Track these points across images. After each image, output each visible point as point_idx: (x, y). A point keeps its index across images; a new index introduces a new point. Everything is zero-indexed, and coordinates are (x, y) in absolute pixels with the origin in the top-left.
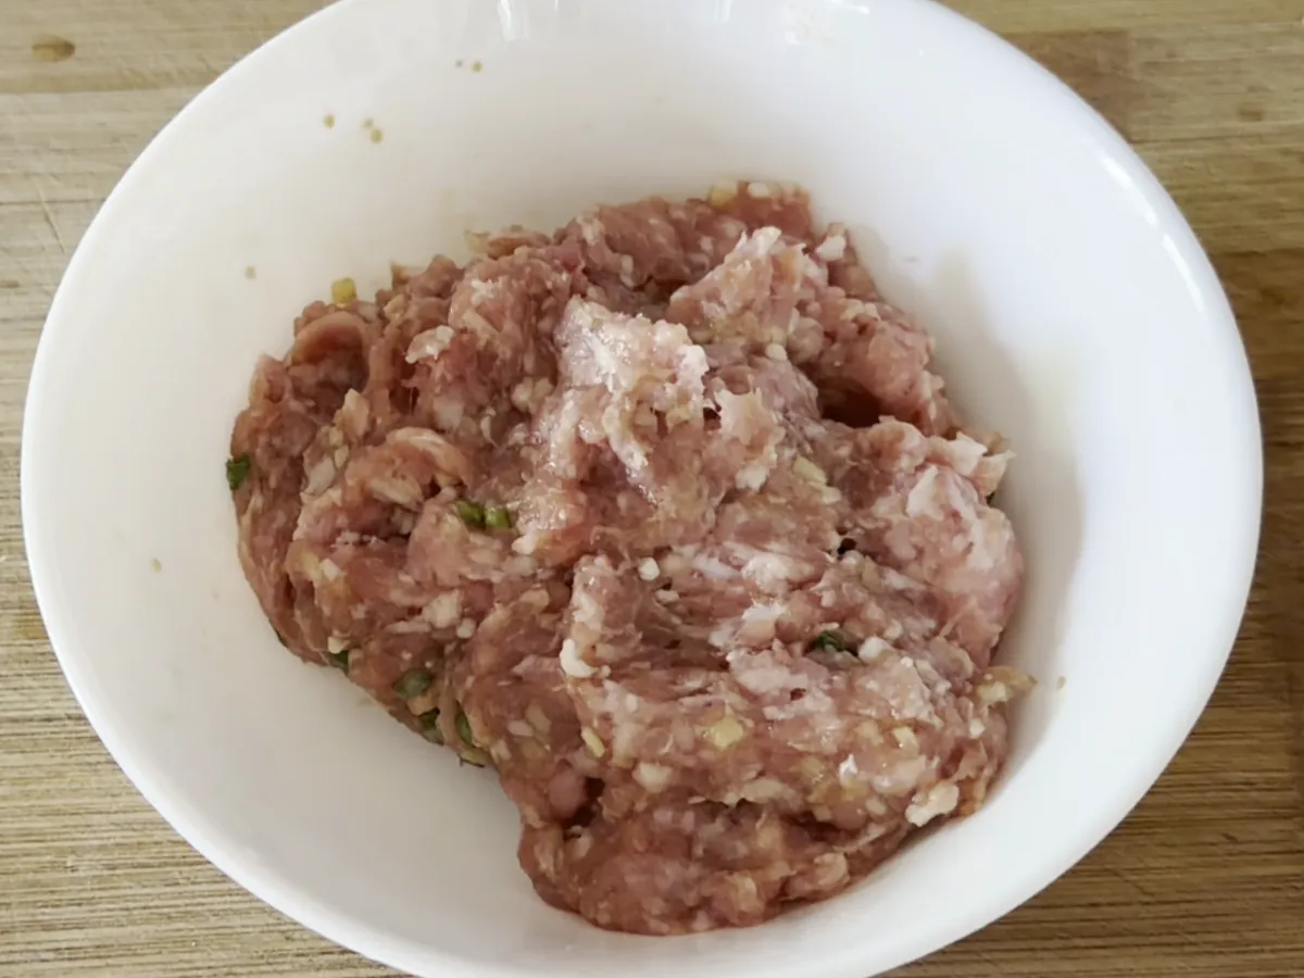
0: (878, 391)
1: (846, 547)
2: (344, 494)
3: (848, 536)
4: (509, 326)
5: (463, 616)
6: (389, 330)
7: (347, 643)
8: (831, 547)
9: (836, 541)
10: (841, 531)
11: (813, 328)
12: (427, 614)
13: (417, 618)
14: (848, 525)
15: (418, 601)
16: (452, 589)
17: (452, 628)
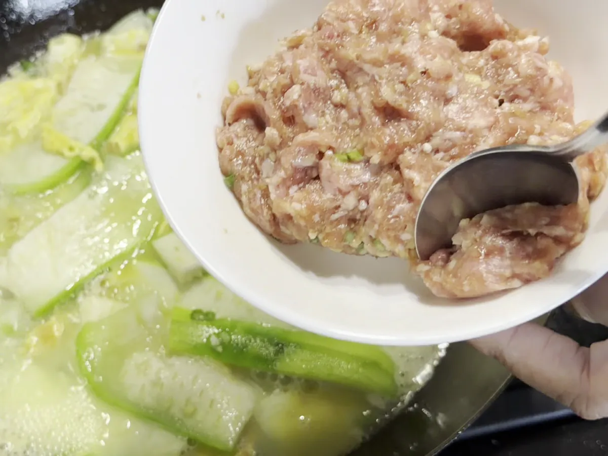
0: (481, 31)
1: (501, 102)
2: (286, 172)
3: (500, 98)
4: (319, 73)
5: (359, 200)
6: (269, 95)
7: (317, 233)
8: (495, 106)
9: (496, 102)
10: (497, 97)
11: (440, 16)
12: (343, 206)
13: (340, 209)
14: (497, 92)
15: (338, 203)
16: (349, 192)
17: (356, 207)
